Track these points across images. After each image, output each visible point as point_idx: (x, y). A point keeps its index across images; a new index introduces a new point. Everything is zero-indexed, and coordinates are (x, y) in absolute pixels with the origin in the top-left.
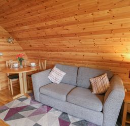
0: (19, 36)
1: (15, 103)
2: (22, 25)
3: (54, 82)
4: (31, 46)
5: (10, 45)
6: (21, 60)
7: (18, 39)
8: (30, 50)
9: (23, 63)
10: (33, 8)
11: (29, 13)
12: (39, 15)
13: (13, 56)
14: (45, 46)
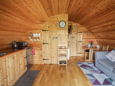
0: (93, 31)
1: (86, 63)
2: (94, 26)
3: (110, 60)
4: (99, 36)
5: (88, 36)
6: (92, 44)
7: (92, 33)
8: (99, 38)
9: (92, 45)
10: (99, 18)
11: (97, 20)
12: (102, 21)
13: (88, 41)
14: (108, 36)
